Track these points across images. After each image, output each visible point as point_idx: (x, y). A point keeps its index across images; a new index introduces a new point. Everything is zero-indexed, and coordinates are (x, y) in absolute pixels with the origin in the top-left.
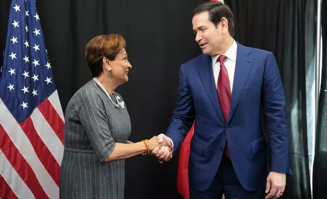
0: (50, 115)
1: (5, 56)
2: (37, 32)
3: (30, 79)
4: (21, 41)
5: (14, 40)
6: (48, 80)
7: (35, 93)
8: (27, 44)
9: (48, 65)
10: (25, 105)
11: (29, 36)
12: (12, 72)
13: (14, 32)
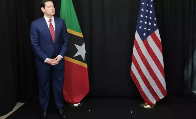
0: (155, 38)
1: (139, 16)
2: (151, 6)
3: (148, 24)
4: (145, 10)
5: (142, 10)
6: (155, 25)
7: (149, 30)
8: (147, 11)
9: (155, 19)
10: (145, 34)
11: (148, 8)
12: (141, 22)
13: (142, 7)
